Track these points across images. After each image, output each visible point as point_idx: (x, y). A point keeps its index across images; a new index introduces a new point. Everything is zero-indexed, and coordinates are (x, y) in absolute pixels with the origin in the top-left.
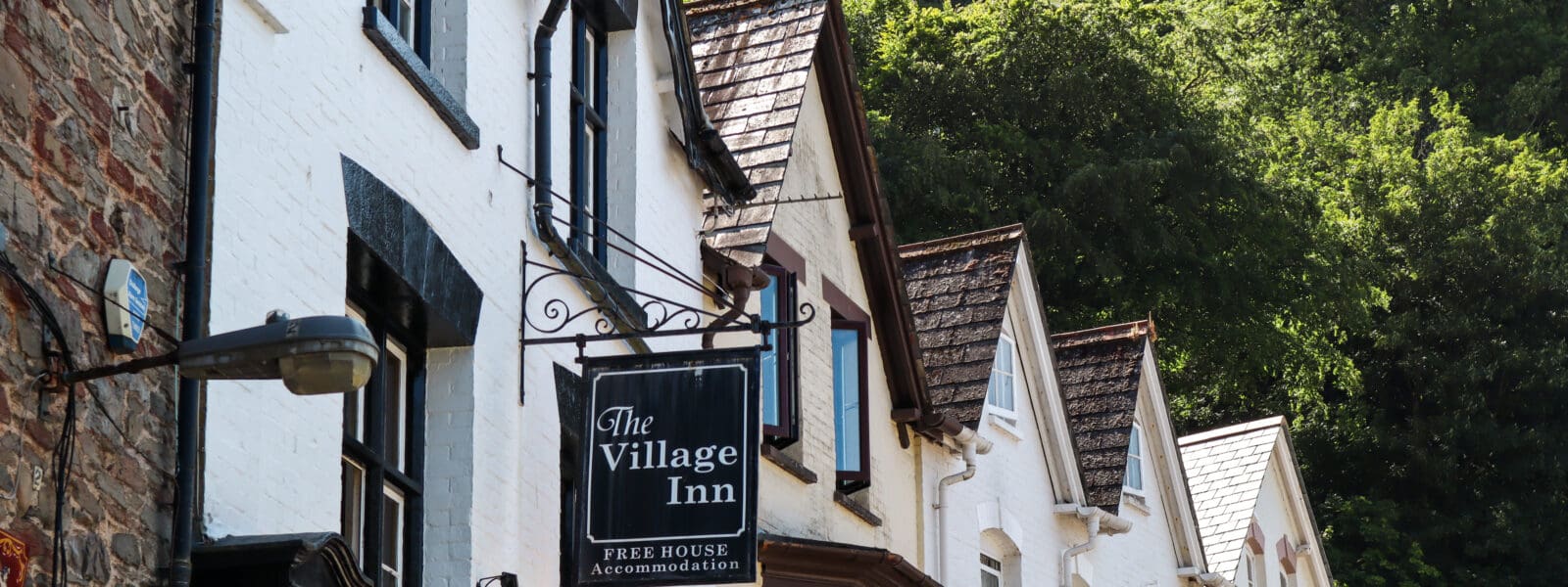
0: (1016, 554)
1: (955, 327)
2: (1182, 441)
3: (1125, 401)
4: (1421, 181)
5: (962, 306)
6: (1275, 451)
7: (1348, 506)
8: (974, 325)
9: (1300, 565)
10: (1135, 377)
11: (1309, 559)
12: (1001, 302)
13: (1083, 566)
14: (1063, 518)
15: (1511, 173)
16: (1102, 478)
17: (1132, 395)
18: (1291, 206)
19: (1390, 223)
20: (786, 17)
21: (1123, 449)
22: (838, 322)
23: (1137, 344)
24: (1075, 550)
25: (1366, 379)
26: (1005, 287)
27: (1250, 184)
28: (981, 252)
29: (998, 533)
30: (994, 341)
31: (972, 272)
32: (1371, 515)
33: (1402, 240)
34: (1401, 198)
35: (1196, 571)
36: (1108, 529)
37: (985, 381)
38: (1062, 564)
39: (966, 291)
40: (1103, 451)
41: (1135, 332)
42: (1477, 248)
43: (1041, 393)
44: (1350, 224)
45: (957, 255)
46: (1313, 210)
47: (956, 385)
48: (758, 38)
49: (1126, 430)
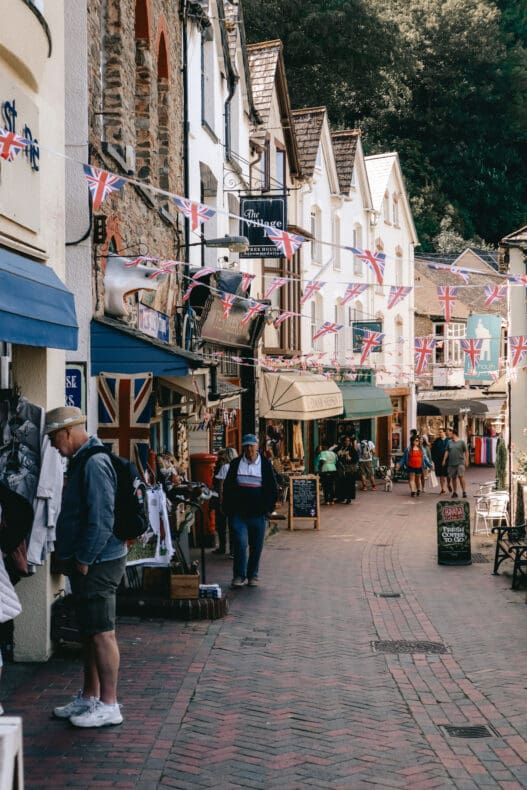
0: (320, 211)
1: (305, 141)
2: (366, 158)
3: (351, 157)
4: (439, 15)
5: (307, 133)
6: (394, 164)
7: (402, 142)
8: (311, 141)
9: (399, 201)
10: (354, 149)
11: (402, 199)
12: (319, 133)
13: (339, 213)
14: (332, 198)
15: (476, 13)
16: (344, 183)
17: (353, 155)
18: (389, 27)
19: (426, 32)
20: (266, 56)
21: (350, 173)
22: (278, 150)
23: (355, 137)
24: (337, 208)
25: (414, 94)
26: (320, 128)
27: (373, 19)
28: (312, 115)
29: (316, 206)
30: (317, 147)
31: (310, 122)
32: (410, 146)
33: (430, 38)
34: (432, 22)
35: (369, 209)
36: (346, 200)
37: (314, 160)
38: (332, 212)
39: (308, 129)
40: (344, 174)
41: (354, 133)
42: (459, 44)
43: (329, 159)
44: (411, 35)
45: (304, 116)
46: (395, 28)
47: (305, 161)
48: (257, 63)
49: (352, 167)
